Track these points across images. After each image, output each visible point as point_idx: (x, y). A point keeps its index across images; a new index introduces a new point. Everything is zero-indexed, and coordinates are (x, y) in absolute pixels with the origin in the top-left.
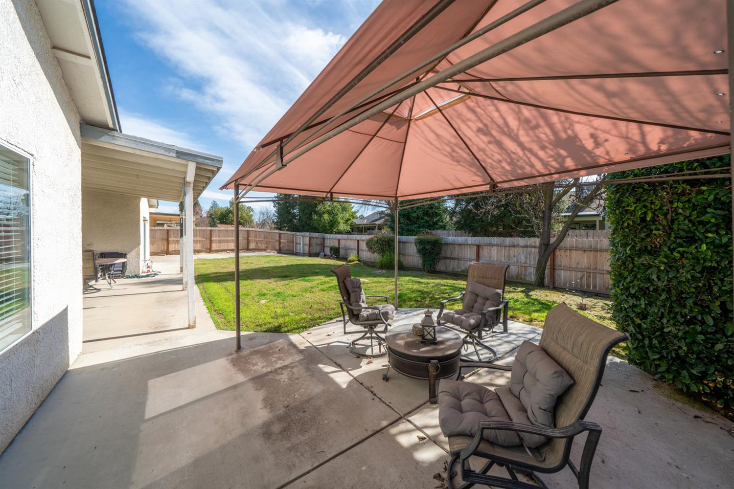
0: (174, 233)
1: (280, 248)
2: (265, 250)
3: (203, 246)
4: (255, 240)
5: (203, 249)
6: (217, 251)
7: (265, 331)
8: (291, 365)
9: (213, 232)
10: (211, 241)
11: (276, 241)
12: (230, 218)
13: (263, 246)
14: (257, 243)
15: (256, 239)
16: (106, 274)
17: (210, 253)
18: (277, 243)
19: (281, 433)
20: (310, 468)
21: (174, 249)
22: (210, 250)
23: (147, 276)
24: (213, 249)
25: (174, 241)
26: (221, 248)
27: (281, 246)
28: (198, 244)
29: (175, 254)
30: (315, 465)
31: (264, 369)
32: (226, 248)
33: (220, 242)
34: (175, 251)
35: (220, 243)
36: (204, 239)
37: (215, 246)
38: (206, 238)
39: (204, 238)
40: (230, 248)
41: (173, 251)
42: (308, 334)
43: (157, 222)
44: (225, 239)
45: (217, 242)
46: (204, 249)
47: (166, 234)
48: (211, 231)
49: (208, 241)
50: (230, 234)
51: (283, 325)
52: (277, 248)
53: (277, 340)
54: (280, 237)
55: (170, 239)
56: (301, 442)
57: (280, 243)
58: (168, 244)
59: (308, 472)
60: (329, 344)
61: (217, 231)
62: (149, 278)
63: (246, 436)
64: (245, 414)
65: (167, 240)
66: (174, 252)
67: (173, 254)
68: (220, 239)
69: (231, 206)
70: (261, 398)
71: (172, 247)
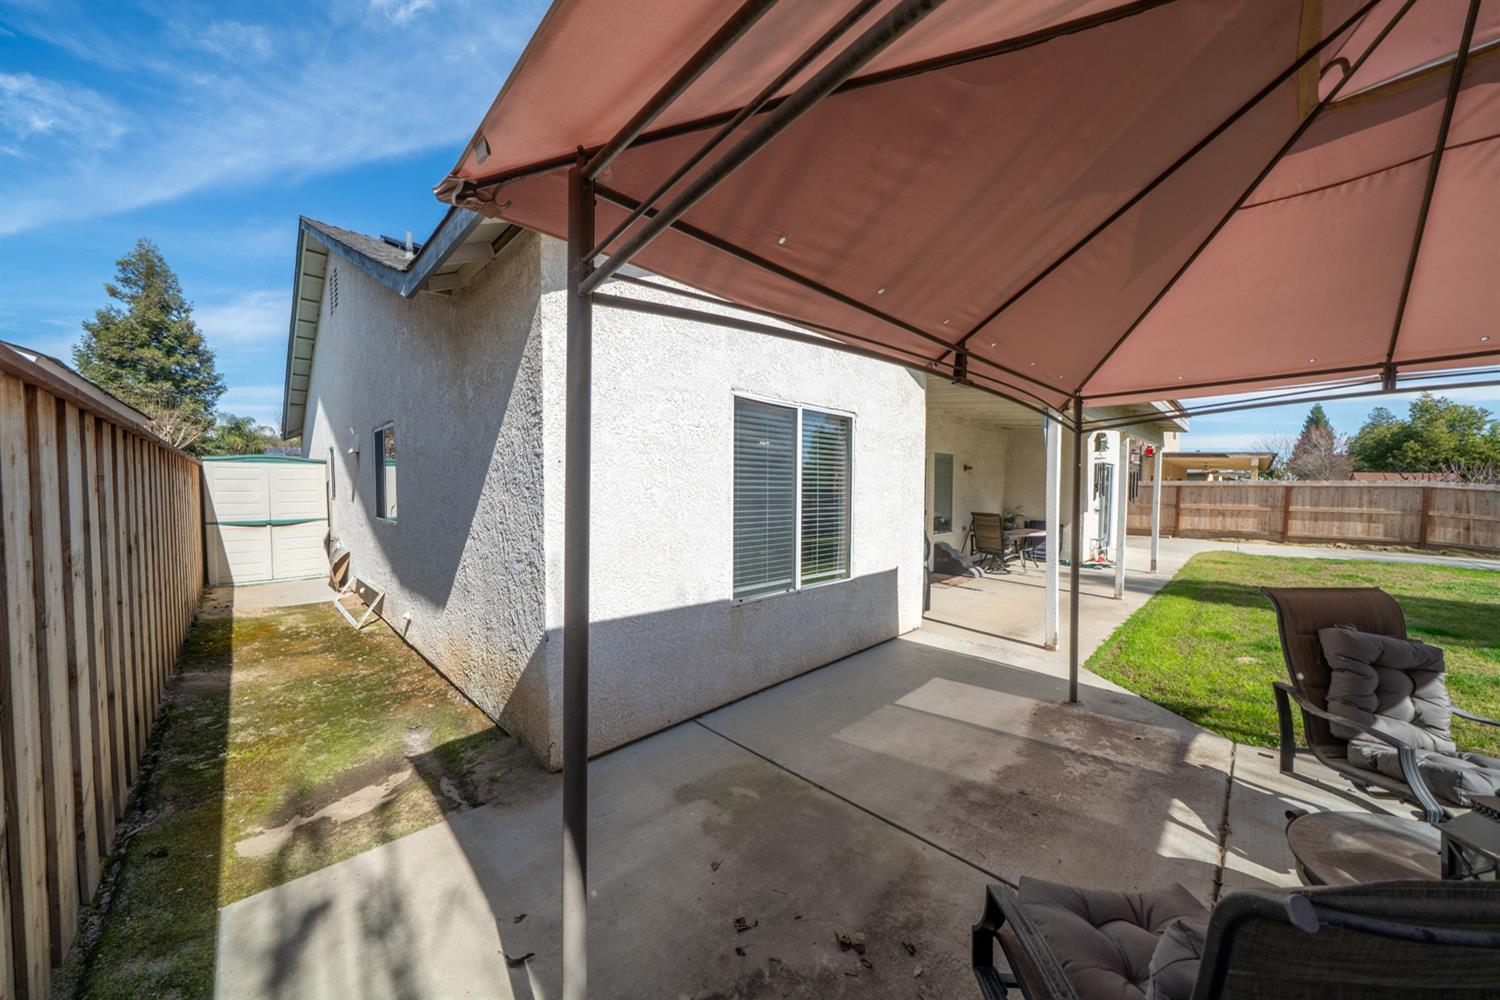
0: (1192, 493)
3: (1263, 525)
4: (1458, 520)
5: (1263, 533)
6: (1303, 540)
7: (1163, 705)
8: (1116, 765)
9: (1294, 492)
10: (1287, 515)
12: (1410, 454)
14: (1468, 529)
15: (1464, 516)
16: (1021, 553)
17: (1281, 542)
19: (973, 803)
20: (947, 849)
21: (1189, 527)
22: (1283, 537)
23: (1092, 566)
24: (1291, 533)
25: (1191, 510)
26: (1319, 534)
28: (1251, 520)
29: (1191, 538)
30: (955, 853)
31: (1066, 743)
32: (1335, 535)
33: (1315, 517)
34: (1193, 531)
35: (1316, 520)
36: (1268, 509)
37: (1296, 527)
38: (1273, 507)
39: (1267, 506)
40: (1351, 536)
41: (1188, 530)
42: (1260, 754)
43: (1189, 471)
44: (1336, 509)
45: (1307, 516)
46: (1267, 533)
47: (1175, 495)
49: (1279, 516)
51: (1214, 712)
53: (1157, 724)
55: (1182, 506)
56: (977, 828)
58: (1178, 515)
59: (943, 850)
60: (1278, 794)
61: (1307, 492)
62: (1092, 570)
63: (940, 775)
64: (968, 761)
65: (1177, 507)
66: (1189, 533)
67: (1187, 537)
68: (1314, 509)
69: (1414, 418)
70: (1010, 763)
71: (1185, 523)
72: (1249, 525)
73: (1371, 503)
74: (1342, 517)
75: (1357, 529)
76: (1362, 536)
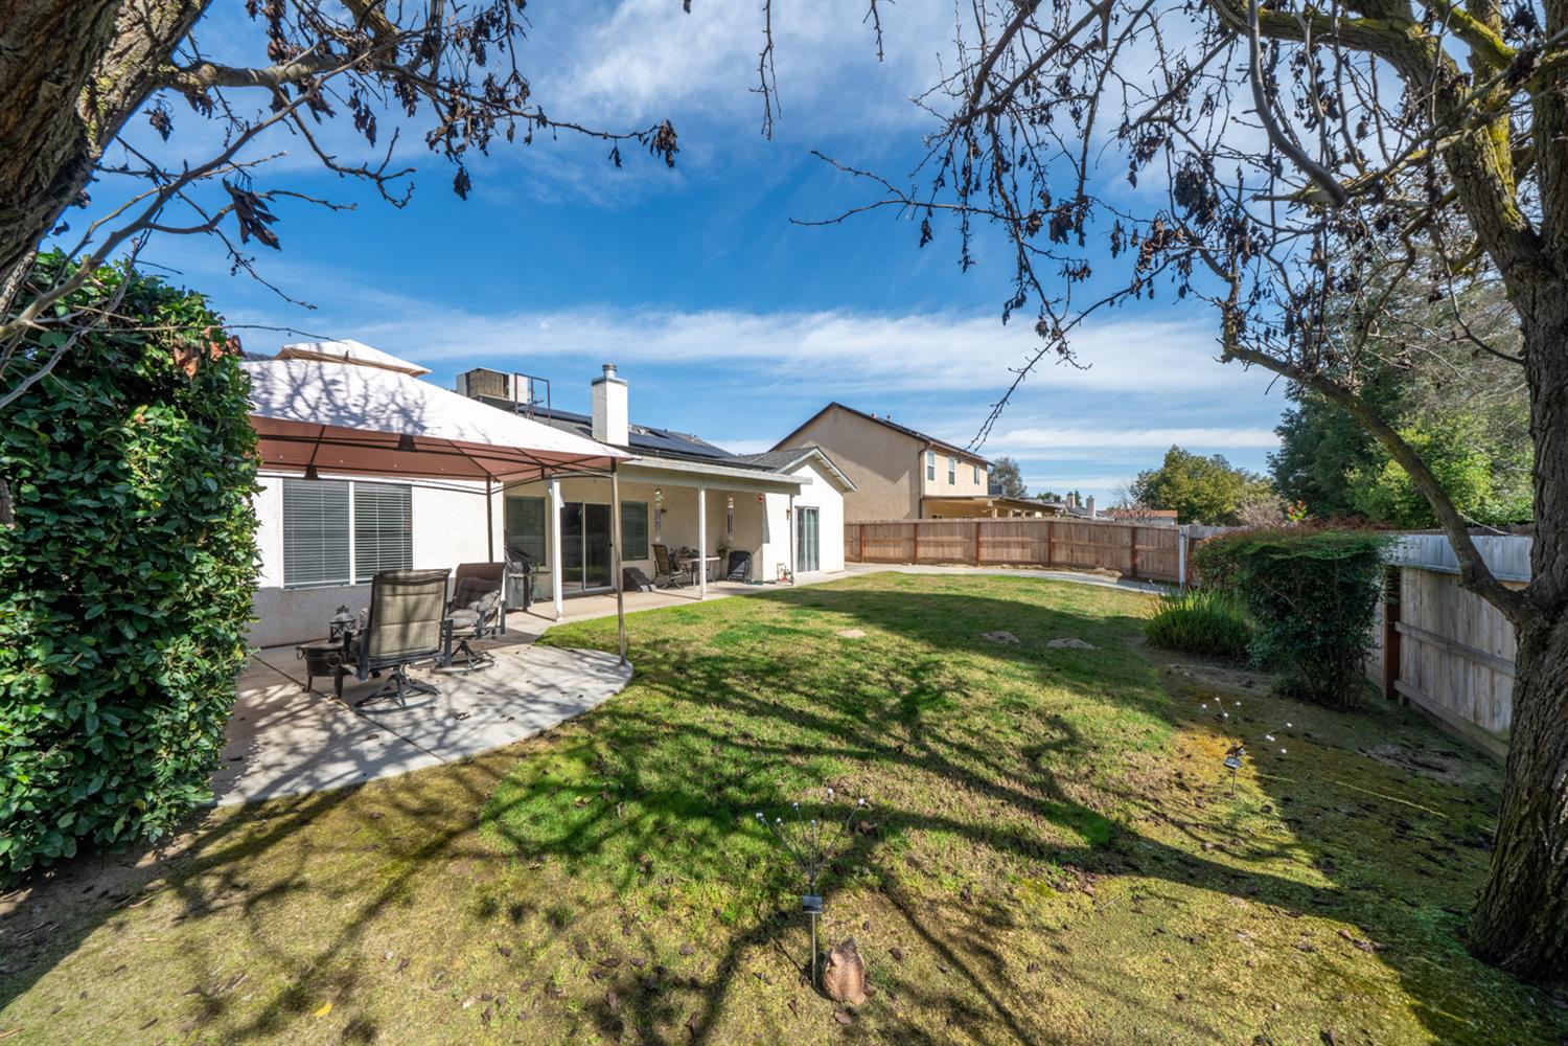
1: (1134, 566)
2: (1089, 568)
3: (965, 552)
5: (965, 558)
6: (989, 564)
10: (979, 543)
11: (1123, 547)
13: (1089, 559)
14: (1072, 551)
18: (1127, 554)
21: (924, 556)
22: (975, 561)
24: (982, 558)
25: (925, 542)
26: (998, 558)
27: (1138, 560)
28: (959, 549)
32: (1005, 559)
33: (995, 545)
35: (995, 548)
37: (986, 553)
38: (970, 539)
39: (967, 539)
41: (922, 558)
44: (1004, 539)
45: (992, 545)
47: (914, 531)
48: (979, 524)
49: (973, 543)
50: (1013, 530)
52: (1128, 564)
54: (1134, 538)
57: (1134, 553)
58: (916, 546)
61: (988, 525)
65: (915, 539)
68: (994, 539)
71: (922, 552)
72: (958, 553)
73: (1023, 534)
74: (1008, 545)
75: (1016, 554)
76: (1019, 558)
